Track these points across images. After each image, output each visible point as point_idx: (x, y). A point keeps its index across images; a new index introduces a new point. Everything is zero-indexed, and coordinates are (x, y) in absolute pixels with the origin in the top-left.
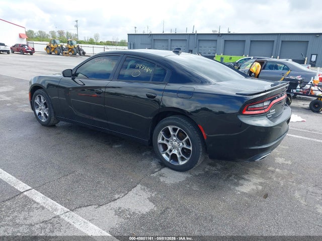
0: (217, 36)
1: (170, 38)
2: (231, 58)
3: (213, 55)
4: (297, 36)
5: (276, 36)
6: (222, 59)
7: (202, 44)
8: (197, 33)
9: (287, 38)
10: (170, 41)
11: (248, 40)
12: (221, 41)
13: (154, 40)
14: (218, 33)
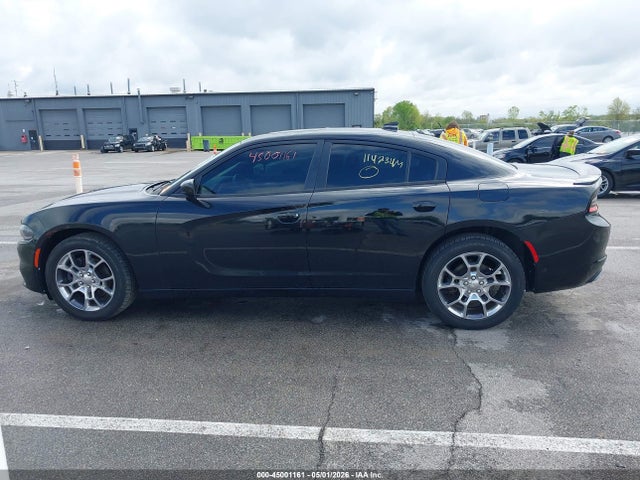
0: (184, 98)
1: (79, 106)
2: (222, 141)
3: (183, 136)
4: (326, 95)
5: (293, 97)
6: (206, 142)
7: (157, 116)
8: (142, 93)
9: (311, 100)
10: (80, 112)
11: (245, 104)
12: (193, 110)
13: (40, 110)
14: (181, 92)
